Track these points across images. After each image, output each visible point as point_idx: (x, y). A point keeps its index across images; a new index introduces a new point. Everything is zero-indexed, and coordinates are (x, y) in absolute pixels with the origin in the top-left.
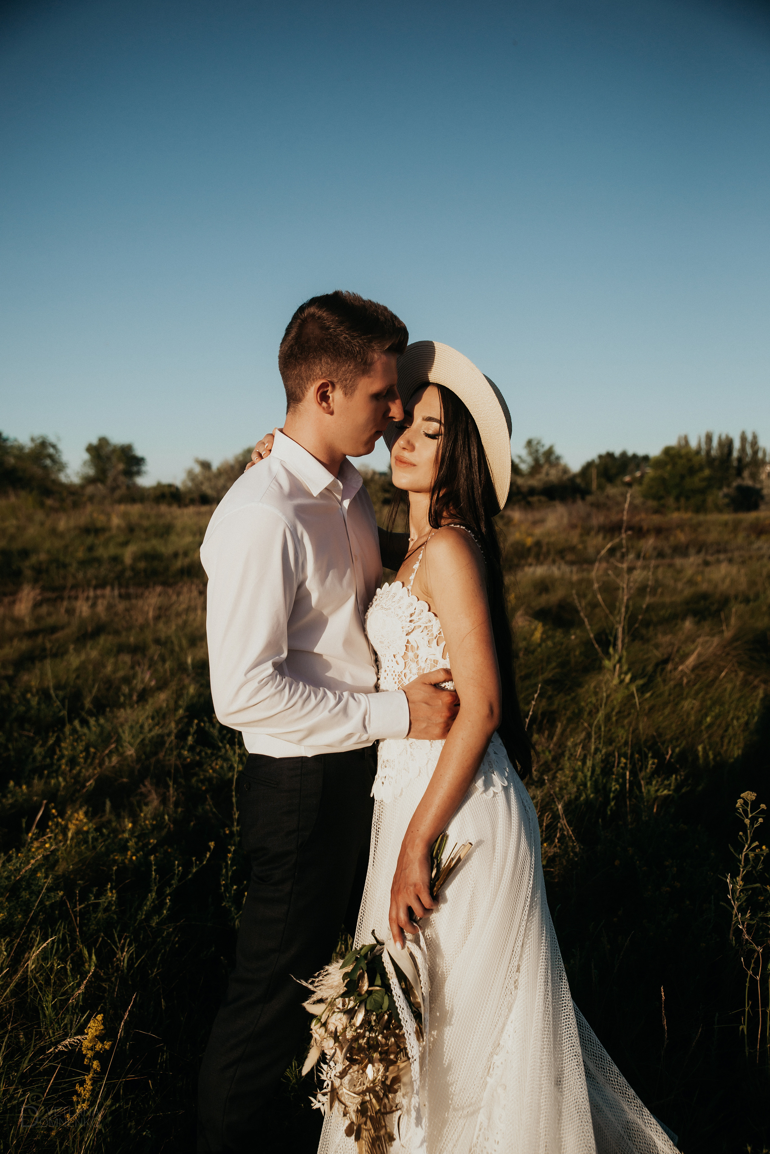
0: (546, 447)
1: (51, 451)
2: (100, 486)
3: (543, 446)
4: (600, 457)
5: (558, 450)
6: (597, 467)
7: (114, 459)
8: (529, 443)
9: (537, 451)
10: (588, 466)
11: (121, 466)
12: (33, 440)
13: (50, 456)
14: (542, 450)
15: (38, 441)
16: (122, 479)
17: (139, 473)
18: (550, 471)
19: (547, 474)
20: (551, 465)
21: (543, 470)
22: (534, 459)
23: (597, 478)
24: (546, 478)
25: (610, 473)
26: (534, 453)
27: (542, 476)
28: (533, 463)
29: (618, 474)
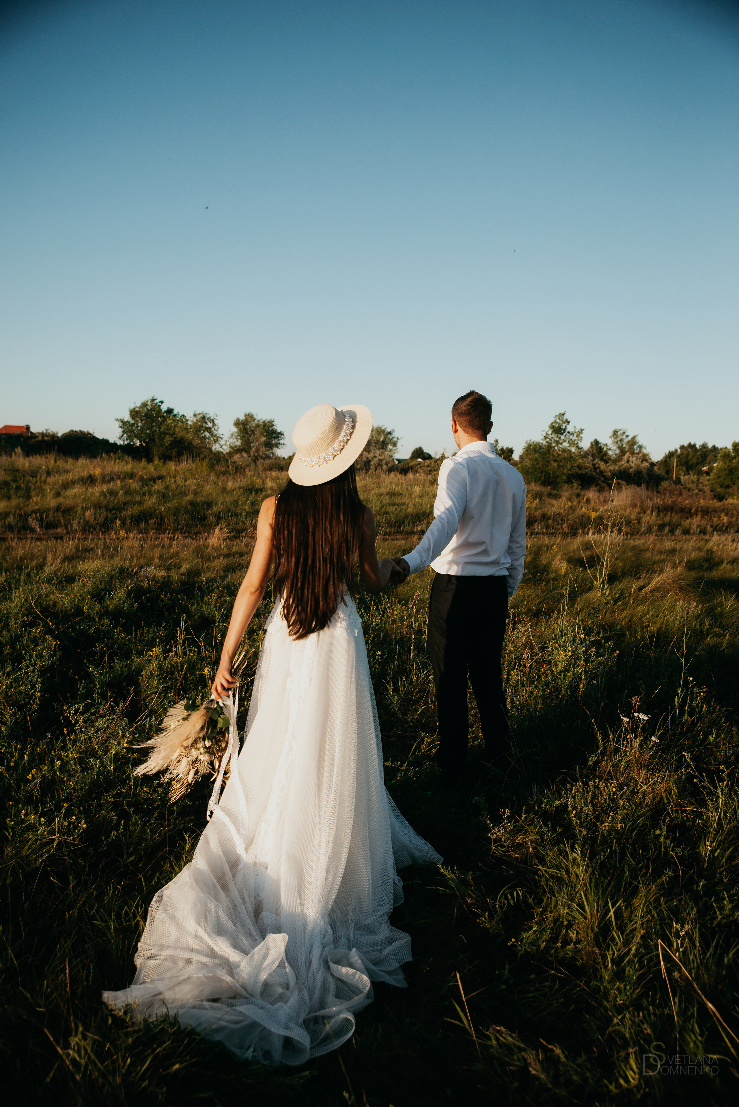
0: (630, 438)
1: (210, 425)
2: (245, 455)
3: (627, 436)
4: (682, 447)
5: (641, 440)
6: (679, 456)
7: (257, 432)
8: (615, 433)
9: (621, 440)
10: (670, 456)
11: (263, 439)
12: (195, 415)
13: (209, 429)
14: (626, 440)
15: (199, 417)
16: (264, 449)
17: (277, 445)
18: (630, 459)
19: (628, 461)
20: (633, 453)
21: (625, 458)
22: (619, 448)
23: (677, 466)
24: (627, 464)
25: (690, 463)
26: (619, 442)
27: (623, 463)
28: (618, 451)
29: (697, 464)
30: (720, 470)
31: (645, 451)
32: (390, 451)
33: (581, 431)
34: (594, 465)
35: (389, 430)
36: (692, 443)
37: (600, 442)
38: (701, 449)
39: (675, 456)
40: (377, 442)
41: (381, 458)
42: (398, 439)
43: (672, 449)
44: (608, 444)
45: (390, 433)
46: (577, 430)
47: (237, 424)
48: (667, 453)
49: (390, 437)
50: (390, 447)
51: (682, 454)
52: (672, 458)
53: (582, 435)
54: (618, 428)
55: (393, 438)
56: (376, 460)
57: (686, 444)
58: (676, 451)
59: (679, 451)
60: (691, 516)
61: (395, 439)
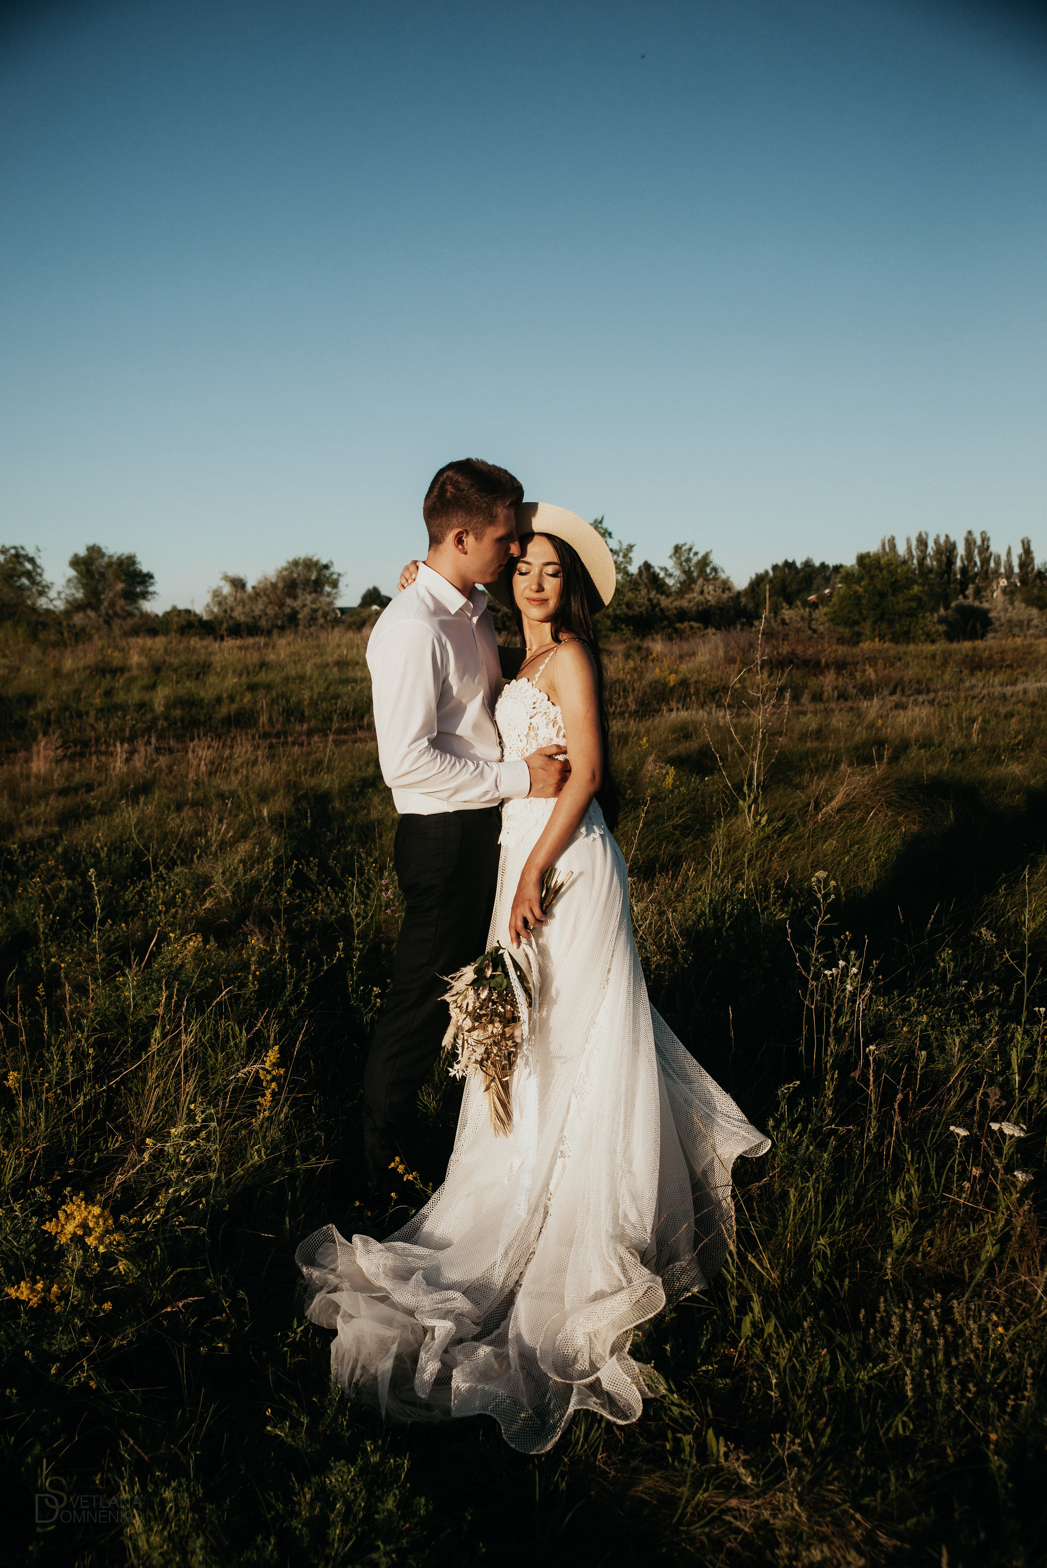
0: (700, 556)
1: (28, 566)
2: (92, 614)
3: (696, 554)
4: (775, 568)
5: (716, 560)
6: (771, 581)
7: (109, 576)
8: (677, 549)
9: (688, 560)
10: (759, 581)
11: (120, 586)
13: (27, 574)
14: (695, 560)
16: (122, 602)
17: (144, 595)
18: (705, 587)
19: (702, 592)
20: (707, 580)
21: (697, 588)
22: (685, 572)
23: (770, 596)
24: (700, 597)
25: (789, 590)
26: (684, 564)
27: (695, 595)
28: (683, 577)
29: (800, 591)
30: (843, 598)
31: (723, 576)
32: (329, 595)
33: (630, 548)
34: (650, 600)
35: (324, 561)
36: (790, 561)
37: (653, 564)
38: (803, 569)
39: (766, 581)
40: (307, 582)
41: (314, 606)
42: (339, 575)
43: (761, 571)
44: (668, 568)
45: (326, 567)
46: (625, 546)
47: (76, 562)
48: (754, 576)
49: (327, 573)
50: (328, 589)
51: (775, 577)
52: (761, 585)
53: (631, 555)
54: (680, 542)
55: (332, 574)
56: (306, 611)
57: (780, 562)
58: (767, 572)
59: (771, 573)
60: (822, 672)
61: (335, 577)
